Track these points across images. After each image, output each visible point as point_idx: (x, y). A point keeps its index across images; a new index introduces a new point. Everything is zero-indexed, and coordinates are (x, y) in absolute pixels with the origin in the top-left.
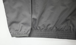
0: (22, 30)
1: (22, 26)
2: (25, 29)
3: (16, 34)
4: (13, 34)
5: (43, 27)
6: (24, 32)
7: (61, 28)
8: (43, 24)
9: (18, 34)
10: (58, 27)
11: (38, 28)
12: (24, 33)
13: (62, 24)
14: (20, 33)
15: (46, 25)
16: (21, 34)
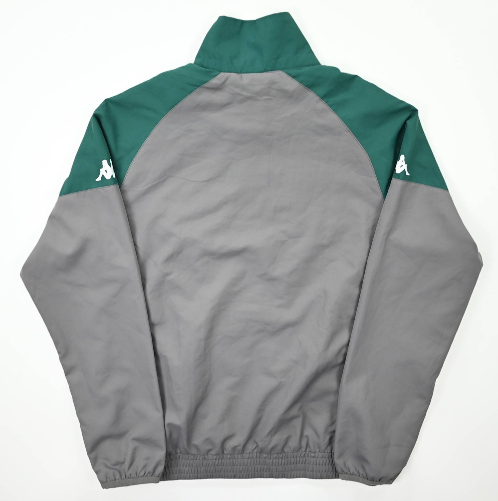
0: (135, 464)
1: (135, 449)
2: (148, 459)
3: (118, 477)
4: (107, 477)
5: (209, 447)
6: (144, 467)
7: (270, 446)
8: (207, 439)
9: (123, 476)
10: (261, 444)
11: (194, 451)
12: (142, 474)
13: (275, 434)
14: (128, 475)
15: (218, 441)
16: (134, 475)
